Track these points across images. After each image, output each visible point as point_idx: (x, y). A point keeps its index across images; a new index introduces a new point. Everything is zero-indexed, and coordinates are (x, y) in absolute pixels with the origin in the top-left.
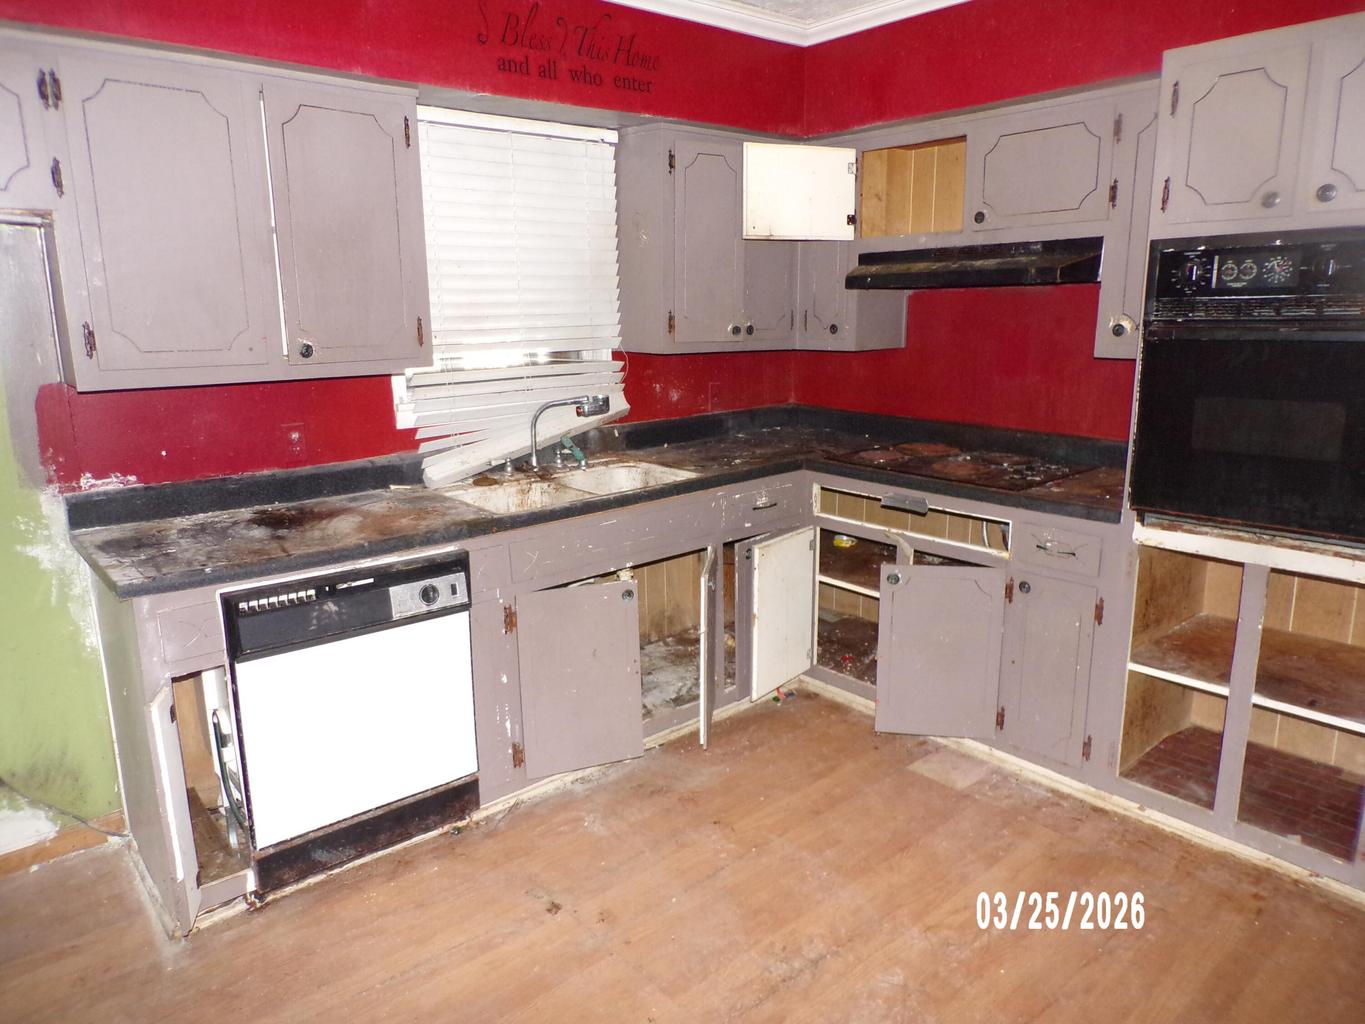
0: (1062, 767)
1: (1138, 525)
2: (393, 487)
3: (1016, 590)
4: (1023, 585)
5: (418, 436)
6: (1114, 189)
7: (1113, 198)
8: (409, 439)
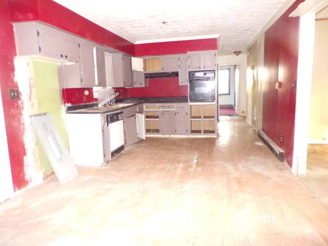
0: (184, 134)
1: (190, 103)
2: (95, 107)
3: (176, 113)
4: (178, 113)
5: (98, 99)
6: (179, 66)
7: (179, 67)
8: (96, 100)
